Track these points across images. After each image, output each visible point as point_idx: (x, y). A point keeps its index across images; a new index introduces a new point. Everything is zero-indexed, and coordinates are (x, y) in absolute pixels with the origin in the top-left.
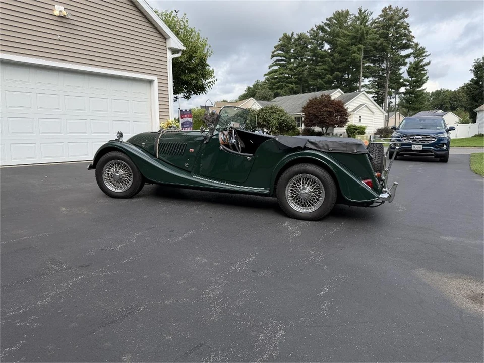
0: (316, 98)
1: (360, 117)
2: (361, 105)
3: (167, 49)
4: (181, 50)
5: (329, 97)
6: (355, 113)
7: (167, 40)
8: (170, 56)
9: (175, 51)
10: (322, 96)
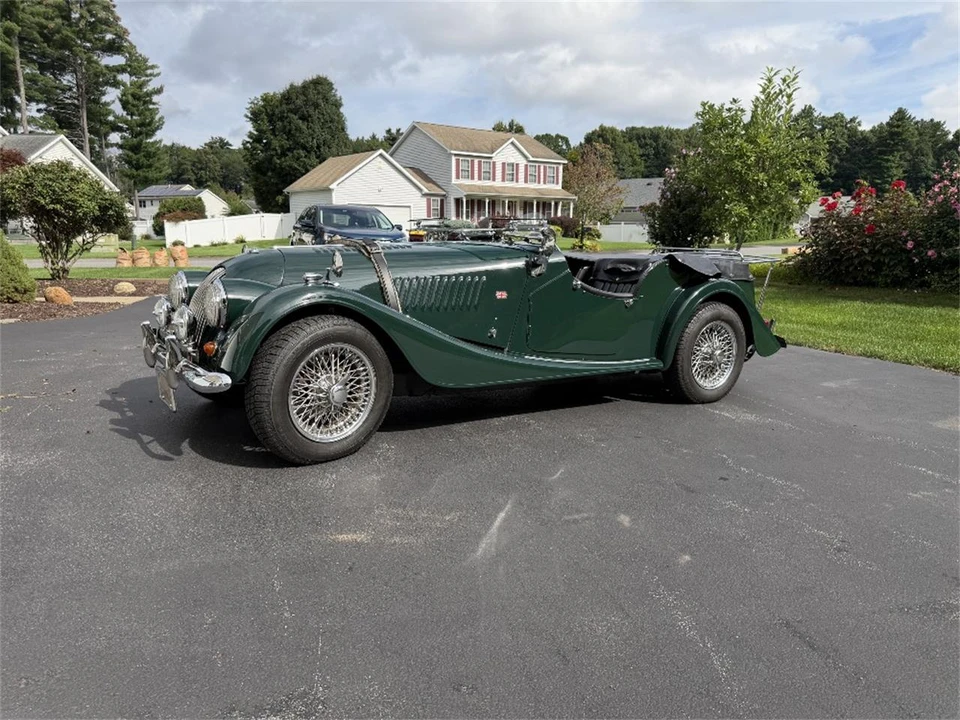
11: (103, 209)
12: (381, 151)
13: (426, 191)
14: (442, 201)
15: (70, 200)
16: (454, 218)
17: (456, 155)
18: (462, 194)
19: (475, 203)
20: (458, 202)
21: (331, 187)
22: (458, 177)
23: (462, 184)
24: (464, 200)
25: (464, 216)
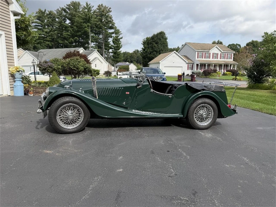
0: (71, 52)
1: (96, 64)
2: (95, 58)
3: (10, 12)
4: (20, 14)
5: (78, 52)
6: (93, 62)
7: (9, 4)
10: (74, 51)
11: (85, 69)
12: (175, 51)
13: (187, 62)
14: (192, 65)
15: (78, 67)
16: (196, 70)
17: (197, 51)
18: (199, 63)
19: (203, 65)
20: (197, 65)
21: (160, 62)
22: (198, 58)
23: (198, 60)
24: (199, 65)
25: (199, 69)
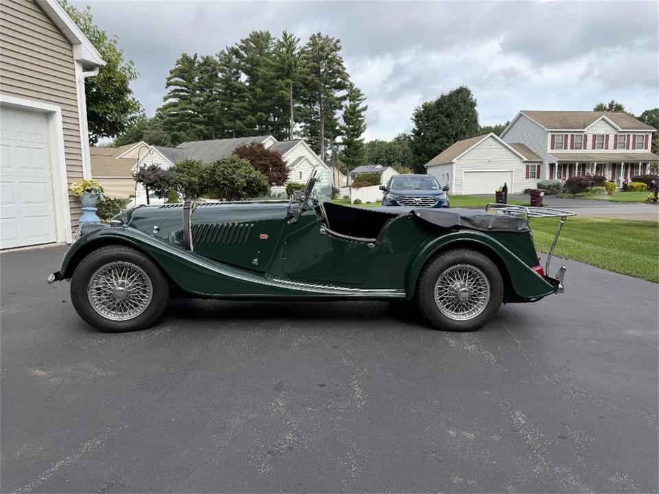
0: (245, 147)
1: (301, 172)
2: (300, 159)
3: (75, 62)
4: (97, 65)
5: (261, 146)
6: (295, 167)
7: (74, 46)
8: (80, 75)
9: (88, 67)
10: (252, 144)
12: (492, 134)
13: (525, 159)
14: (539, 166)
16: (548, 178)
17: (551, 132)
18: (555, 161)
19: (565, 166)
20: (552, 166)
21: (453, 161)
22: (552, 148)
23: (551, 154)
24: (557, 165)
25: (556, 177)
